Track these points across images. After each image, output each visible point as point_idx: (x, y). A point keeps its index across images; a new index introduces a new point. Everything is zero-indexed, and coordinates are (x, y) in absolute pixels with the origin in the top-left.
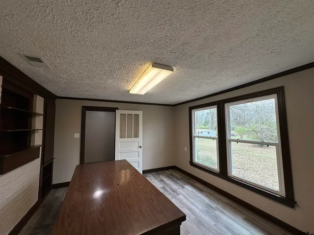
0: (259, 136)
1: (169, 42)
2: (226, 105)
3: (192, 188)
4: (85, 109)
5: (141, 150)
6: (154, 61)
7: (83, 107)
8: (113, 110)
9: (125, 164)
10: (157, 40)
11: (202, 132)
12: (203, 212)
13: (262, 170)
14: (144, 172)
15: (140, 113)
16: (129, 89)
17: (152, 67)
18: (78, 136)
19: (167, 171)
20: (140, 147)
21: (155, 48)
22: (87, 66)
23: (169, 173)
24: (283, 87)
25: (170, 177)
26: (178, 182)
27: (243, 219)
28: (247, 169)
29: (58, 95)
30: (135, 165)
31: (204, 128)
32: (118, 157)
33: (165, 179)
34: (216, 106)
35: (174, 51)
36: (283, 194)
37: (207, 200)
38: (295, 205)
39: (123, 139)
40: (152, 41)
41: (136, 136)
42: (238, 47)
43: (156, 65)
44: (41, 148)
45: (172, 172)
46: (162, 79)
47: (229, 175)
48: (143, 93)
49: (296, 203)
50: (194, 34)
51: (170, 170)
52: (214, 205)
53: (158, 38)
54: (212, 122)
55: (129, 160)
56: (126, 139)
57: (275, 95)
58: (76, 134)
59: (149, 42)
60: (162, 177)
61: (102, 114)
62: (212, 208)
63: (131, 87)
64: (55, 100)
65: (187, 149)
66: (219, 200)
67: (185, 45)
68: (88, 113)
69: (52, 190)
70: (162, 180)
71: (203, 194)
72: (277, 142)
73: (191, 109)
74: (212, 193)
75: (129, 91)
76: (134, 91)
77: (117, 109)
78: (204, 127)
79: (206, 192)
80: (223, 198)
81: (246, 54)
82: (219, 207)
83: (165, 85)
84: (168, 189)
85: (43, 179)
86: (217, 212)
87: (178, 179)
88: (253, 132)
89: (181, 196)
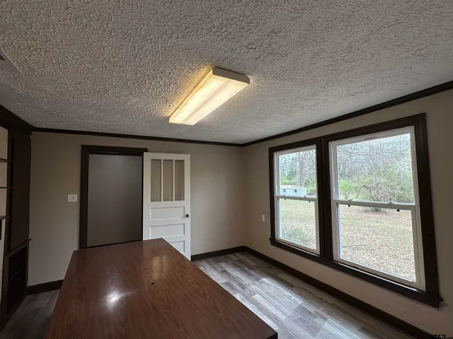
0: (373, 195)
1: (247, 28)
2: (332, 144)
3: (275, 281)
4: (87, 151)
5: (188, 221)
6: (217, 64)
7: (83, 146)
8: (139, 153)
9: (162, 247)
10: (225, 22)
11: (284, 190)
12: (295, 321)
13: (379, 248)
14: (194, 258)
15: (186, 158)
16: (168, 115)
17: (213, 74)
18: (74, 198)
19: (231, 256)
20: (187, 216)
21: (220, 38)
22: (93, 68)
23: (236, 258)
24: (424, 114)
25: (239, 265)
26: (252, 272)
27: (359, 330)
28: (357, 248)
29: (37, 125)
30: (178, 247)
31: (289, 184)
32: (148, 235)
33: (230, 270)
34: (315, 146)
35: (254, 46)
36: (423, 287)
37: (299, 301)
38: (440, 302)
39: (157, 204)
40: (216, 23)
41: (180, 197)
42: (363, 43)
43: (220, 71)
44: (4, 222)
45: (240, 257)
46: (229, 98)
47: (335, 258)
48: (193, 122)
49: (442, 300)
50: (292, 15)
51: (237, 254)
52: (312, 309)
53: (228, 20)
54: (301, 173)
55: (169, 239)
56: (163, 204)
57: (412, 128)
58: (70, 197)
59: (211, 25)
60: (224, 265)
61: (117, 160)
62: (310, 313)
63: (171, 112)
64: (31, 134)
65: (265, 218)
66: (320, 301)
67: (274, 35)
68: (93, 158)
69: (28, 298)
70: (224, 272)
71: (293, 291)
72: (414, 204)
73: (273, 151)
74: (308, 289)
75: (168, 118)
76: (177, 119)
77: (146, 150)
78: (289, 182)
79: (298, 287)
80: (326, 297)
81: (372, 56)
82: (320, 311)
83: (233, 108)
84: (235, 285)
85: (9, 278)
86: (318, 321)
87: (251, 268)
88: (363, 189)
89: (257, 297)
